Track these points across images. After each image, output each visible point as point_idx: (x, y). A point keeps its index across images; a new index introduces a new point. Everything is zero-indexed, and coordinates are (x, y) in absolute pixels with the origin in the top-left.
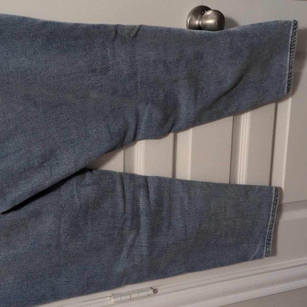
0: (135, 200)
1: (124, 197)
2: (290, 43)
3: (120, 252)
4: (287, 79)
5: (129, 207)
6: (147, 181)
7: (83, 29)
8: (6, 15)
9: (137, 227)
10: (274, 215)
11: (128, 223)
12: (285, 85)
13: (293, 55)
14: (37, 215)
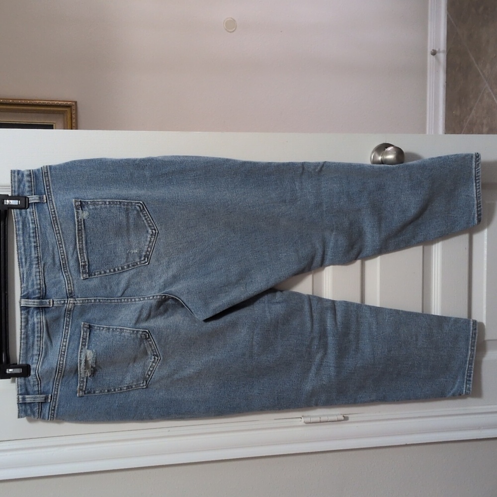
0: (323, 321)
1: (312, 316)
2: (474, 174)
3: (309, 370)
4: (476, 210)
5: (316, 326)
6: (335, 305)
7: (274, 166)
8: (213, 158)
9: (325, 347)
10: (473, 350)
11: (316, 342)
12: (474, 216)
13: (479, 185)
14: (234, 325)
